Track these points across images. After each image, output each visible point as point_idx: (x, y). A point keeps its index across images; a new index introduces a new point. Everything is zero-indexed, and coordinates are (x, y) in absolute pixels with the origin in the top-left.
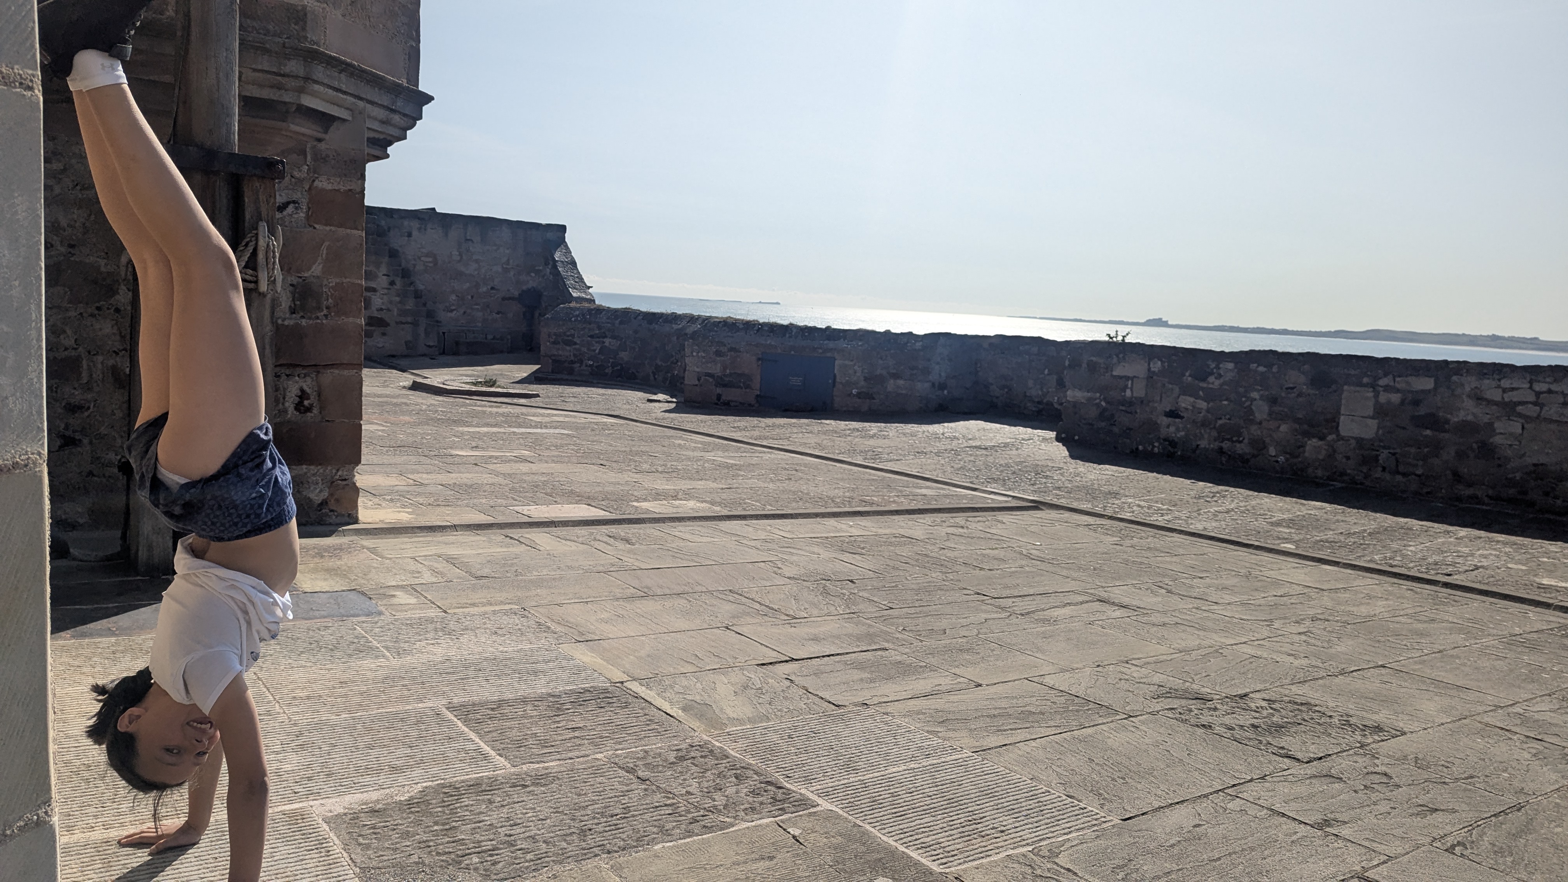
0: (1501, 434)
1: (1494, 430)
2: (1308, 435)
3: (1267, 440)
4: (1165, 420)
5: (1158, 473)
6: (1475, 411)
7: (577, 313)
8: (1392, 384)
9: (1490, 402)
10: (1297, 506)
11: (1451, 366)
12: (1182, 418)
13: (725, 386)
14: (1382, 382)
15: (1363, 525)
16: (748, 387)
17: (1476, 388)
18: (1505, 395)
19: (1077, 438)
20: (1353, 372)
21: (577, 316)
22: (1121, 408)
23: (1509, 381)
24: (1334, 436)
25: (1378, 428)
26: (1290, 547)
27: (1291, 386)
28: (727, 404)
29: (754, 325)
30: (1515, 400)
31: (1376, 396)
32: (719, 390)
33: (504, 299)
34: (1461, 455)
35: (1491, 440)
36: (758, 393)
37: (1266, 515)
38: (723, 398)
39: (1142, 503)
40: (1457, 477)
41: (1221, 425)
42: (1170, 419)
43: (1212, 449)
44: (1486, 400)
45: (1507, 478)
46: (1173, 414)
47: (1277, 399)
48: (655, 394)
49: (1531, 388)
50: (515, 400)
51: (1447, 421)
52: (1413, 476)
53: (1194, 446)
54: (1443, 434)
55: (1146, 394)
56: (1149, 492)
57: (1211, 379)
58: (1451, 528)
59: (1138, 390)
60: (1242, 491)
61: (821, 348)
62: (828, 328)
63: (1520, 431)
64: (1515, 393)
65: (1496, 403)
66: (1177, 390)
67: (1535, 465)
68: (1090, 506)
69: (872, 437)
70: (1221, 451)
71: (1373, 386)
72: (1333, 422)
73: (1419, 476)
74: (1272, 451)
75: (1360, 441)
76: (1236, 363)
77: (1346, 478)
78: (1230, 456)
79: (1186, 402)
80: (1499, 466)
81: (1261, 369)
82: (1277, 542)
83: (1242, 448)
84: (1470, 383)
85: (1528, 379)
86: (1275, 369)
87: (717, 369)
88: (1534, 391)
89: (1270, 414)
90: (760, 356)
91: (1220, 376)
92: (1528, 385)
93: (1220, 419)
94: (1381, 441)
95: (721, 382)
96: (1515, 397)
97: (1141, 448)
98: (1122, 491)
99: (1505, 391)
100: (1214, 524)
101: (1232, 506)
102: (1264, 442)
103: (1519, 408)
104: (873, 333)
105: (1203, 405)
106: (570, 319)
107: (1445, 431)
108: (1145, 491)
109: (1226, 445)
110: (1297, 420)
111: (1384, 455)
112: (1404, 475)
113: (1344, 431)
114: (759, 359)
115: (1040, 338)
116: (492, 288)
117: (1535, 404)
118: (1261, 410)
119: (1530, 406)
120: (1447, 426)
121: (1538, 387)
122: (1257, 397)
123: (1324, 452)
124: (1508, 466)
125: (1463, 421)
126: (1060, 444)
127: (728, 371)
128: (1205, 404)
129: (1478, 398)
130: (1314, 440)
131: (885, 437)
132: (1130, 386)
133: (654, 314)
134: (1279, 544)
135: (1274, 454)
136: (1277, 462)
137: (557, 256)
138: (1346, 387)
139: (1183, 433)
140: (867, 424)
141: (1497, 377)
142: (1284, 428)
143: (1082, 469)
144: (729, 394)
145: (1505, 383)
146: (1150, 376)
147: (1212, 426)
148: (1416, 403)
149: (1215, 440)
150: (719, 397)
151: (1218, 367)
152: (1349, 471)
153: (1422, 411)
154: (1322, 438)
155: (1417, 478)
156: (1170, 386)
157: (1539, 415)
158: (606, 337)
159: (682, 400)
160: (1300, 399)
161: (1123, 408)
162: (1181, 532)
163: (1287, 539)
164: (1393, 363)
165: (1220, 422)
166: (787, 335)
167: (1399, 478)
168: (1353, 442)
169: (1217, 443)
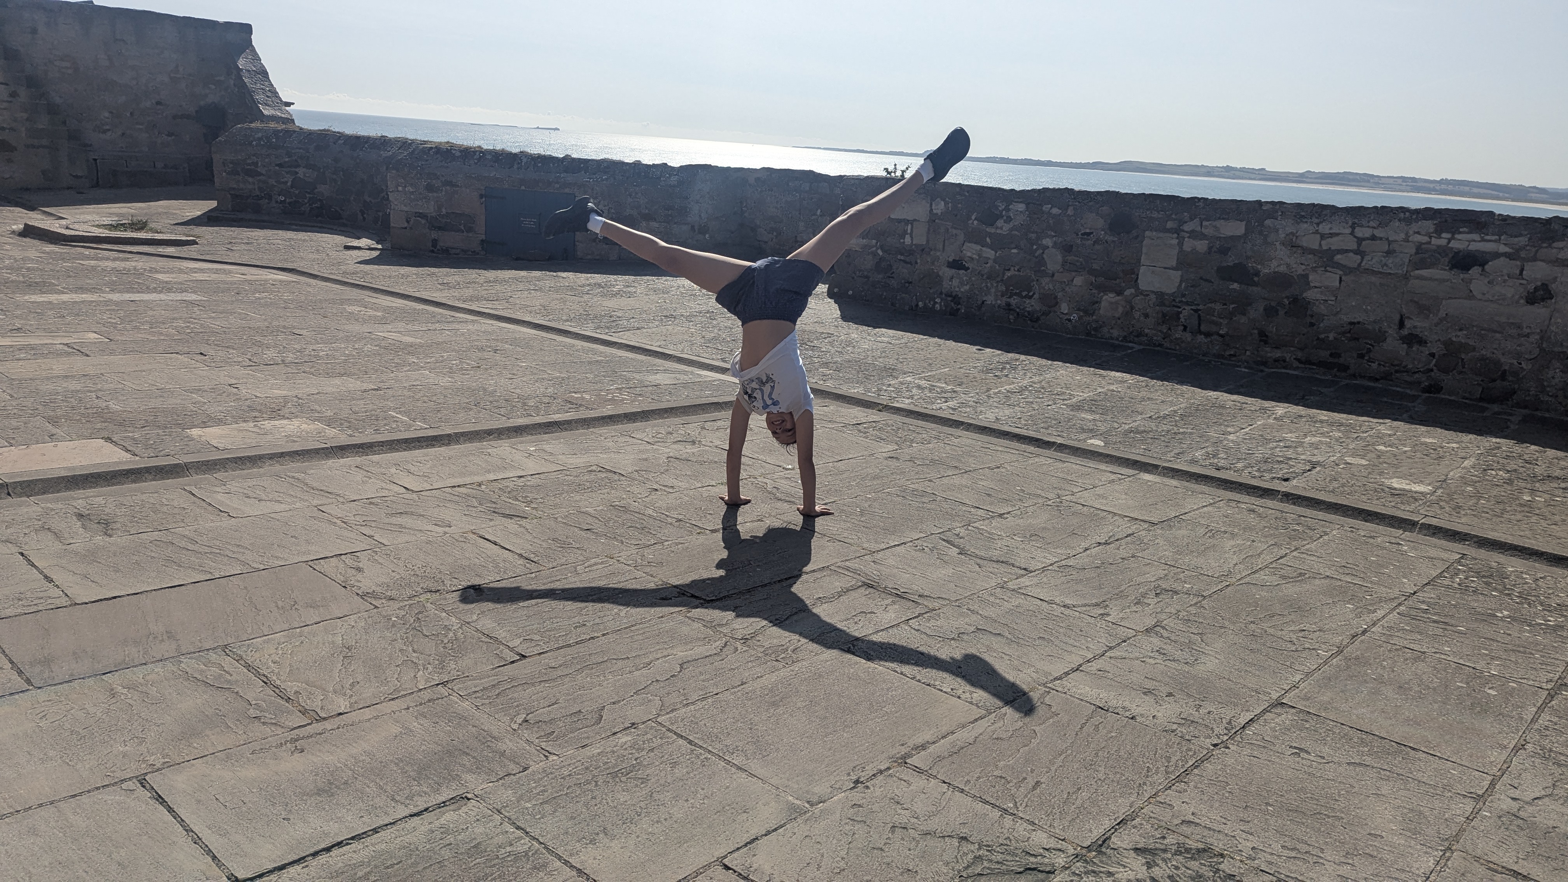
0: (1316, 287)
1: (1308, 283)
2: (1103, 289)
3: (1060, 295)
4: (948, 272)
5: (940, 337)
6: (1288, 260)
7: (260, 135)
8: (1198, 229)
9: (1306, 251)
10: (1097, 379)
11: (1264, 208)
12: (967, 269)
13: (440, 228)
14: (1186, 227)
15: (1172, 404)
16: (470, 230)
17: (1292, 233)
18: (1323, 242)
19: (850, 292)
20: (1155, 215)
21: (260, 139)
22: (899, 257)
23: (1329, 226)
24: (1133, 291)
25: (1181, 282)
26: (1096, 443)
27: (1088, 231)
28: (446, 251)
29: (475, 152)
30: (1333, 248)
31: (1181, 244)
32: (434, 235)
33: (175, 117)
34: (1270, 312)
35: (1305, 295)
36: (483, 237)
37: (1064, 393)
38: (441, 244)
39: (923, 383)
40: (1264, 337)
41: (1010, 278)
42: (954, 271)
43: (999, 306)
44: (1302, 247)
45: (1318, 339)
46: (957, 265)
47: (1072, 246)
48: (359, 238)
49: (1352, 233)
50: (161, 250)
51: (1257, 274)
52: (1216, 337)
53: (979, 302)
54: (1250, 288)
55: (928, 241)
56: (930, 364)
57: (1000, 223)
58: (1267, 404)
59: (917, 237)
60: (1034, 359)
61: (558, 183)
62: (567, 157)
63: (1337, 284)
64: (1335, 239)
65: (1312, 252)
66: (961, 237)
67: (1351, 323)
68: (861, 390)
69: (615, 295)
70: (1008, 307)
71: (1177, 231)
72: (1131, 274)
73: (1222, 336)
74: (1064, 308)
75: (1160, 295)
76: (1027, 204)
77: (1144, 339)
78: (1018, 314)
79: (971, 250)
80: (1312, 325)
81: (1055, 211)
82: (1083, 436)
83: (1033, 305)
84: (1286, 227)
85: (1350, 223)
86: (1070, 212)
87: (429, 209)
88: (1355, 237)
89: (1065, 262)
90: (483, 193)
91: (1009, 220)
92: (1348, 231)
93: (1009, 270)
94: (1184, 296)
95: (437, 224)
96: (1335, 243)
97: (921, 304)
98: (899, 365)
99: (1323, 237)
100: (1007, 412)
101: (1025, 382)
102: (1056, 297)
103: (1338, 257)
104: (621, 164)
105: (989, 253)
106: (250, 143)
107: (1256, 284)
108: (926, 365)
109: (1014, 301)
110: (1092, 272)
111: (1186, 312)
112: (1208, 335)
113: (1143, 285)
114: (481, 196)
115: (811, 172)
116: (158, 103)
117: (1356, 252)
118: (1054, 260)
119: (1351, 254)
120: (1256, 279)
121: (1360, 232)
122: (1050, 244)
123: (1120, 310)
124: (1321, 325)
125: (1275, 272)
126: (832, 301)
127: (444, 211)
128: (993, 252)
129: (1293, 245)
130: (1112, 295)
131: (630, 295)
132: (909, 231)
133: (358, 138)
134: (1085, 440)
135: (1066, 312)
136: (1070, 320)
137: (241, 63)
138: (1147, 233)
139: (967, 287)
140: (612, 277)
141: (1316, 221)
142: (1078, 281)
143: (854, 336)
144: (448, 239)
145: (1325, 228)
146: (933, 219)
147: (999, 279)
148: (1224, 251)
149: (1002, 296)
150: (435, 242)
151: (1007, 209)
152: (1146, 331)
153: (1231, 260)
154: (1119, 293)
155: (1221, 339)
156: (954, 231)
157: (1359, 265)
158: (298, 166)
159: (388, 245)
160: (1097, 247)
161: (902, 258)
162: (969, 427)
163: (1091, 430)
164: (1201, 204)
165: (1008, 274)
166: (516, 166)
167: (1201, 338)
168: (1153, 296)
169: (1004, 299)
